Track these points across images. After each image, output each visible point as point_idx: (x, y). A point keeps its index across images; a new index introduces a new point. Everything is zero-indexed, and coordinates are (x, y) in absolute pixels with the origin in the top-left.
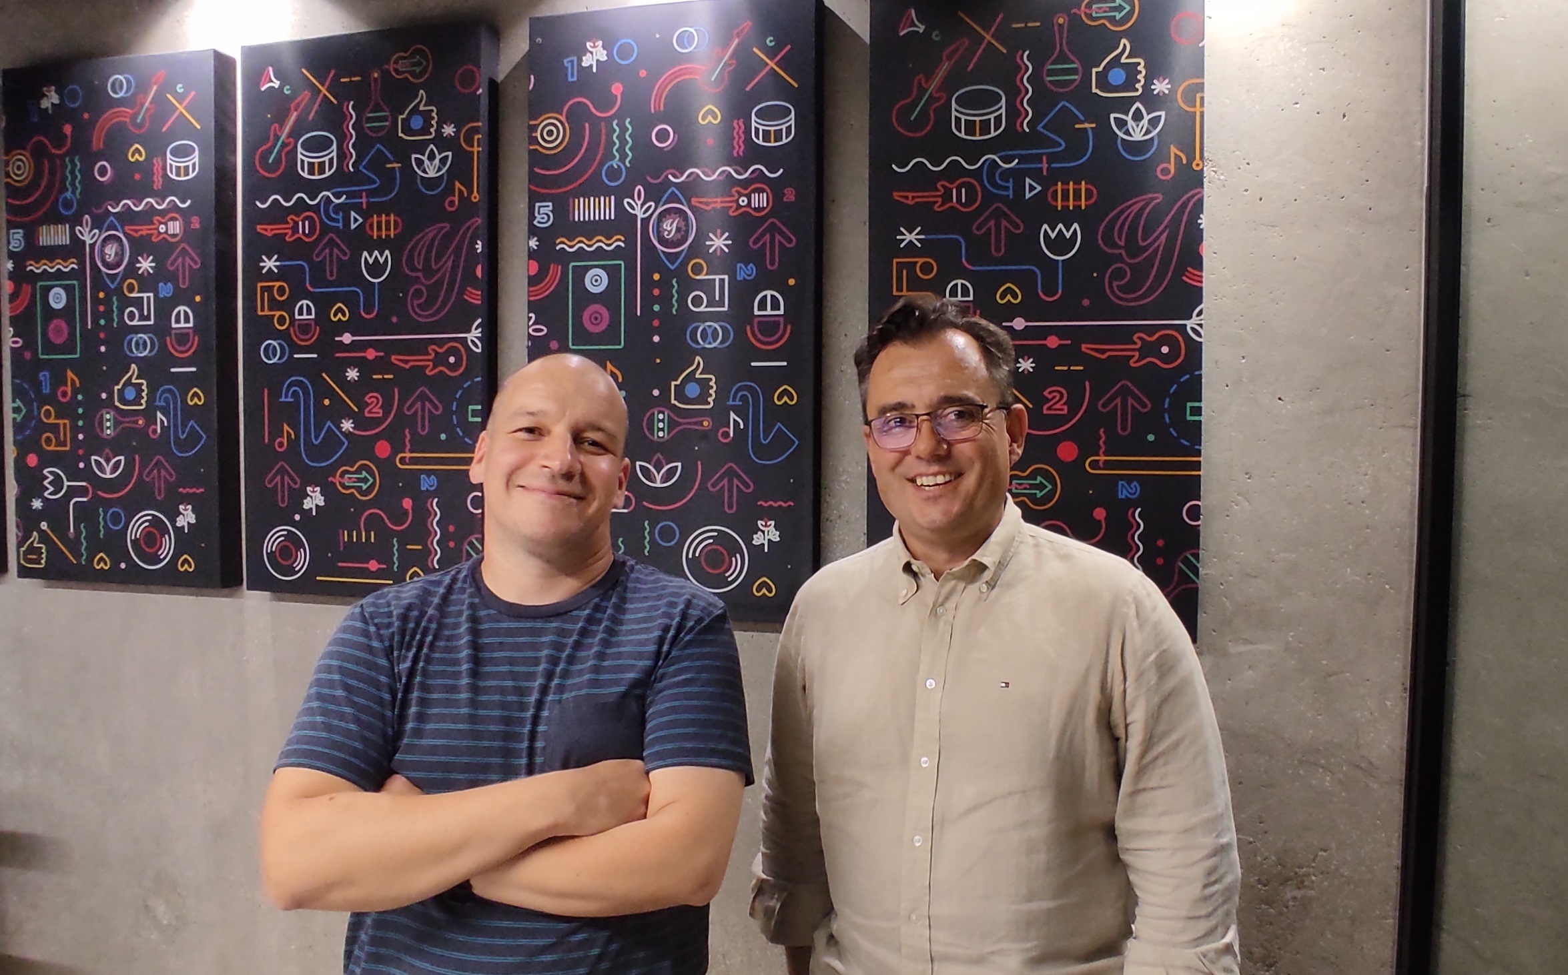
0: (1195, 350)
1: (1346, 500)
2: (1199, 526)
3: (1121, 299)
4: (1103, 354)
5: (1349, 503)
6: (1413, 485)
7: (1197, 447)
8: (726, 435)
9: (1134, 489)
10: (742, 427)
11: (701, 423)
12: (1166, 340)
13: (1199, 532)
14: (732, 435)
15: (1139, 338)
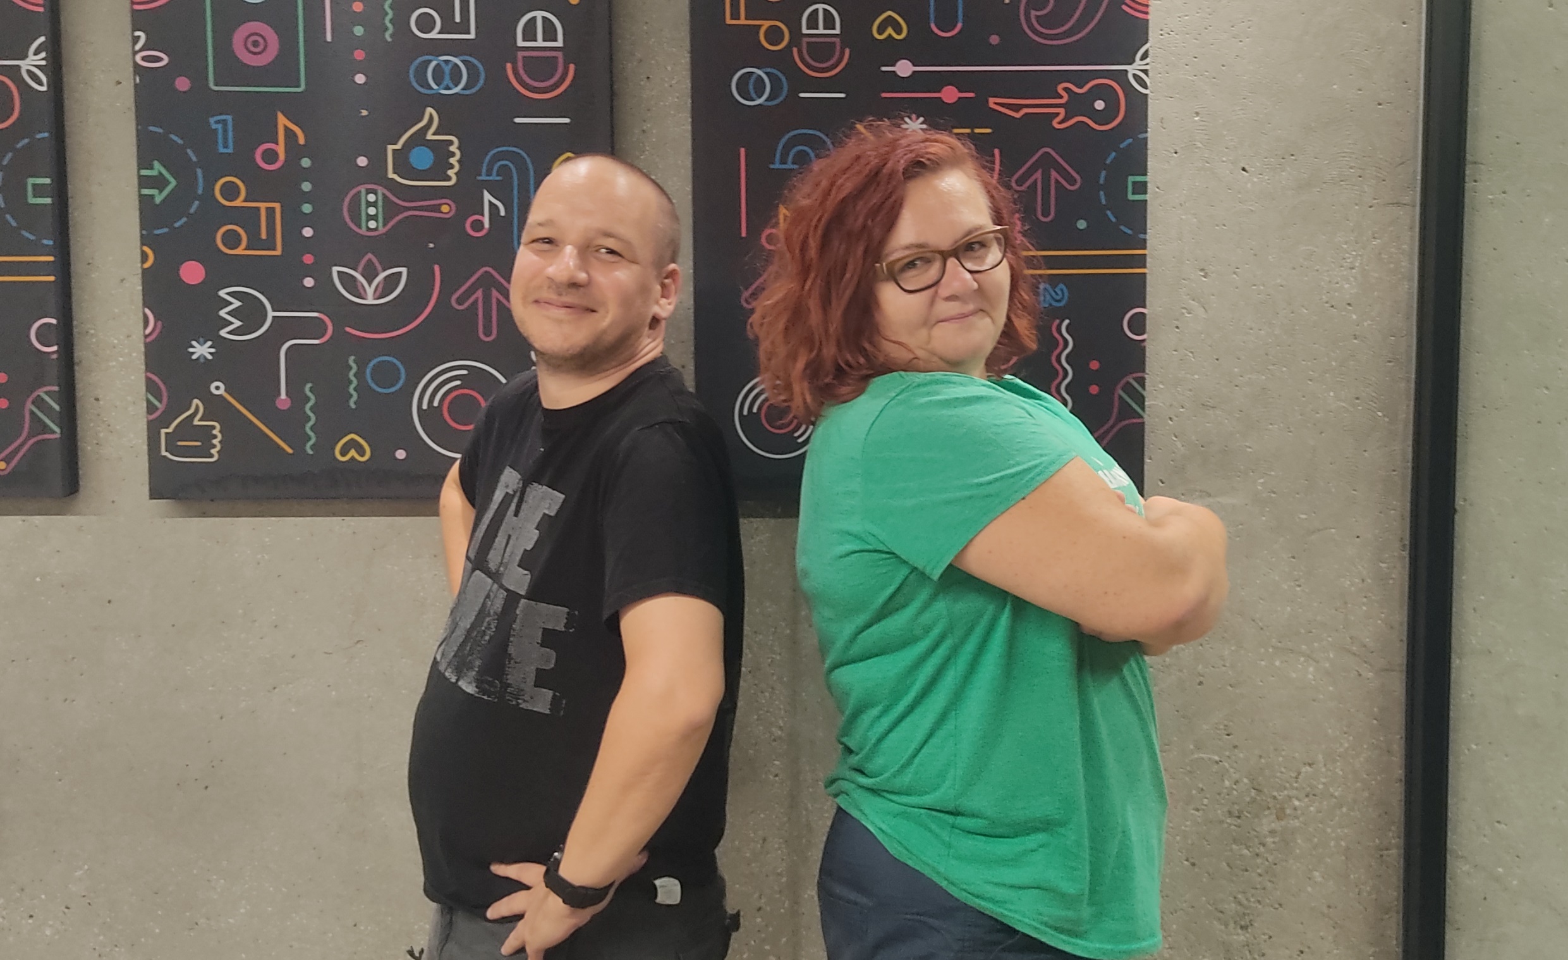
0: (1138, 104)
1: (1327, 303)
2: (1144, 341)
3: (1040, 34)
4: (1017, 111)
5: (1332, 306)
6: (1411, 280)
7: (1142, 236)
8: (478, 225)
9: (1061, 296)
10: (503, 213)
11: (437, 208)
12: (1101, 92)
13: (1144, 349)
14: (487, 225)
15: (1066, 89)
